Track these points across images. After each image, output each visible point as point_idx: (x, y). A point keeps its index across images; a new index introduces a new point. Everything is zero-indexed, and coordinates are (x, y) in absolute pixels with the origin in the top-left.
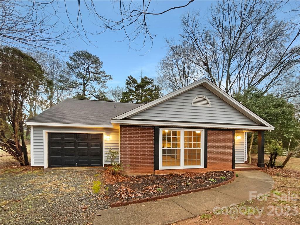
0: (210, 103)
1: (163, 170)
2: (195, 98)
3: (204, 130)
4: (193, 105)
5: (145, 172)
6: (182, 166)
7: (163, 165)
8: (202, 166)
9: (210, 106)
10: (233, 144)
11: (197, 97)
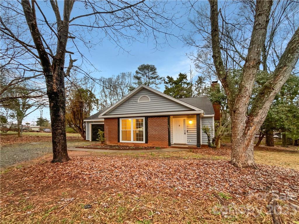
0: (150, 99)
1: (122, 143)
2: (140, 98)
3: (144, 118)
4: (138, 102)
5: (114, 143)
6: (132, 141)
7: (122, 140)
8: (144, 142)
9: (150, 101)
10: (168, 128)
11: (141, 96)
